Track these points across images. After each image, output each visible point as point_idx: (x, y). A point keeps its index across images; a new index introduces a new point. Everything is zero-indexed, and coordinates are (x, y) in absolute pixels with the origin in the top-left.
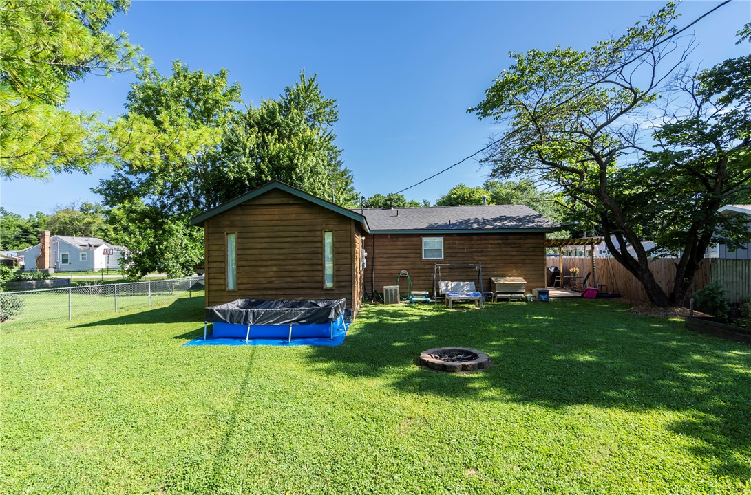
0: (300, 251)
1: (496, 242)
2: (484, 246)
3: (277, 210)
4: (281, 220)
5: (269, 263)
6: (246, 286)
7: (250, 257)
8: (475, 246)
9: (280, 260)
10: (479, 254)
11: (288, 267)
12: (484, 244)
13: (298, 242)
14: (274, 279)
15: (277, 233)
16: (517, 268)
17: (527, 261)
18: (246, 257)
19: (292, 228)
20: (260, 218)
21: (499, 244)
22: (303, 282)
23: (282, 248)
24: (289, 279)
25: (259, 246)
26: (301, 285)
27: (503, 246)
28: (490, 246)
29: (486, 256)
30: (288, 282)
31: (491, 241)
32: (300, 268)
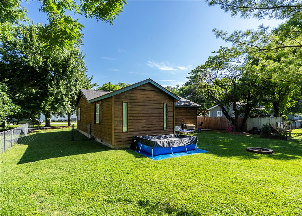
0: (155, 112)
1: (184, 110)
2: (180, 112)
3: (146, 93)
4: (148, 98)
5: (143, 118)
6: (132, 129)
7: (134, 115)
8: (178, 112)
9: (147, 116)
10: (179, 115)
11: (150, 120)
12: (181, 111)
13: (154, 108)
14: (144, 126)
15: (146, 104)
16: (190, 120)
17: (192, 118)
18: (132, 115)
19: (152, 102)
20: (139, 95)
21: (185, 111)
22: (156, 127)
23: (148, 111)
24: (151, 126)
25: (138, 109)
26: (155, 128)
27: (186, 112)
28: (182, 112)
29: (181, 116)
30: (150, 127)
31: (182, 110)
32: (155, 120)
